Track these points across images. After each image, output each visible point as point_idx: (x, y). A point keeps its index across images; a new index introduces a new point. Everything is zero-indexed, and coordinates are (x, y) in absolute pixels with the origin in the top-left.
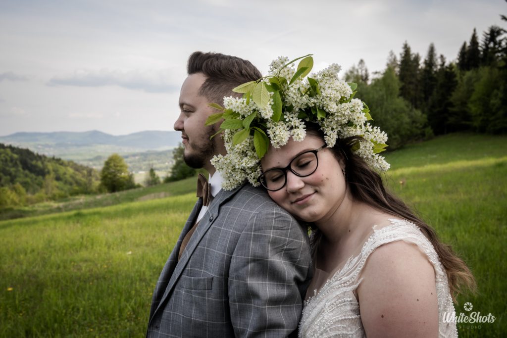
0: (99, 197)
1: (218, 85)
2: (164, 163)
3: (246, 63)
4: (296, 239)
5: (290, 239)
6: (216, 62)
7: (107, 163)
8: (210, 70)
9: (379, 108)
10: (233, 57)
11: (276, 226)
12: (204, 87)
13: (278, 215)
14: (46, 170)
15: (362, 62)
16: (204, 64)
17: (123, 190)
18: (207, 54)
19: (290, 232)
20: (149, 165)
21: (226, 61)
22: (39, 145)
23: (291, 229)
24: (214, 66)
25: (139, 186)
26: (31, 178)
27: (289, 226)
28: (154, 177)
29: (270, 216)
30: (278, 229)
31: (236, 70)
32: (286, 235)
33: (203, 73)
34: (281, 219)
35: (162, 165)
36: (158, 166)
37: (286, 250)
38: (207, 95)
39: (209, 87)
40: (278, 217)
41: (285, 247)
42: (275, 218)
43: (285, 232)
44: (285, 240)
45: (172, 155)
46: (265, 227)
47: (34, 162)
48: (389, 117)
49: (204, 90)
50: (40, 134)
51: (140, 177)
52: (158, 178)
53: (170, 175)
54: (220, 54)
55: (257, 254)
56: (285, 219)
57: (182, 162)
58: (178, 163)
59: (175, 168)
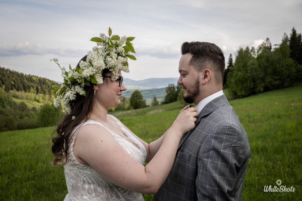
0: (129, 112)
1: (199, 59)
2: (160, 94)
3: (213, 45)
4: (239, 141)
5: (236, 141)
6: (197, 47)
7: (133, 95)
8: (194, 51)
9: (278, 64)
10: (205, 43)
11: (228, 133)
12: (191, 61)
13: (229, 128)
15: (268, 39)
16: (190, 49)
17: (141, 108)
18: (191, 43)
19: (236, 137)
20: (153, 95)
21: (202, 45)
23: (236, 135)
24: (196, 49)
25: (148, 106)
27: (236, 134)
28: (156, 102)
29: (225, 128)
30: (229, 134)
31: (208, 50)
32: (233, 139)
33: (190, 53)
34: (231, 129)
36: (158, 96)
37: (233, 147)
38: (193, 65)
39: (194, 61)
40: (230, 129)
41: (233, 145)
42: (228, 129)
43: (233, 137)
44: (233, 141)
45: (165, 91)
46: (222, 133)
48: (284, 69)
49: (191, 62)
51: (149, 101)
52: (158, 102)
53: (164, 101)
54: (198, 42)
55: (215, 146)
56: (233, 130)
57: (170, 94)
58: (168, 95)
59: (166, 97)
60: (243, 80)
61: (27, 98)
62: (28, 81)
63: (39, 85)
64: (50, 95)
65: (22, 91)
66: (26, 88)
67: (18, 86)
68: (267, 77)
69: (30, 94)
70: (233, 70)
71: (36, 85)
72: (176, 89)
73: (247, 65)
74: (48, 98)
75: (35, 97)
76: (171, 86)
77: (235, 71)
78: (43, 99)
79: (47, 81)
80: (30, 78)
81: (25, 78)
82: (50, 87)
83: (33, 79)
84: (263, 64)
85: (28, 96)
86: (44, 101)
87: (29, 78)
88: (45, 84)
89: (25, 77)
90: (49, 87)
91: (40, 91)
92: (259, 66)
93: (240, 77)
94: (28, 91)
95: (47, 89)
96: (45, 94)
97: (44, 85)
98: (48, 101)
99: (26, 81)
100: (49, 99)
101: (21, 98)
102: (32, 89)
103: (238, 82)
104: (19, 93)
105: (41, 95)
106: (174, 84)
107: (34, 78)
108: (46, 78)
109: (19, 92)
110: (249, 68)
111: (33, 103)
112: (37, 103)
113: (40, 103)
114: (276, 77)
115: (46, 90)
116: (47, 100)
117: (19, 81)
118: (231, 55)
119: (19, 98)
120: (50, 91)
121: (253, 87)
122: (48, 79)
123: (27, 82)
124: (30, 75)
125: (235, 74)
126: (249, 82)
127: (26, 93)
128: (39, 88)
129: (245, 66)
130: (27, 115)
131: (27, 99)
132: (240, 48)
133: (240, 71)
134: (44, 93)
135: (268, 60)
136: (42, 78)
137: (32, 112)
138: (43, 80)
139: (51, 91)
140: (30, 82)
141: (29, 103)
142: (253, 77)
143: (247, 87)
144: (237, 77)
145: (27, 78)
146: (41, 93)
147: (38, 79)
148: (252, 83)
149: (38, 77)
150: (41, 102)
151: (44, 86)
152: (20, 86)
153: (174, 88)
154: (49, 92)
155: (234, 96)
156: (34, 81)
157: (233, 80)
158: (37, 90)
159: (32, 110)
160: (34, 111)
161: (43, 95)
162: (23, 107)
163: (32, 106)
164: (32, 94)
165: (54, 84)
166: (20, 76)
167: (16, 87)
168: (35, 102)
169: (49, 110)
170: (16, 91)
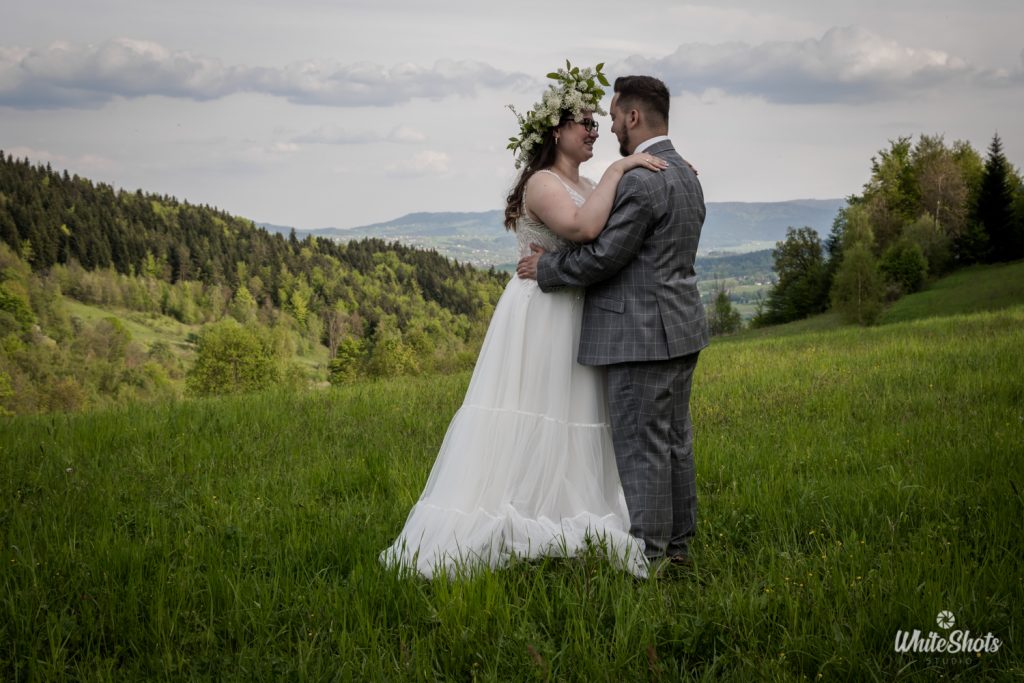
2: (752, 283)
14: (476, 301)
20: (715, 287)
22: (458, 242)
26: (442, 319)
28: (726, 315)
35: (748, 289)
36: (738, 290)
45: (772, 262)
47: (448, 282)
50: (460, 217)
52: (737, 316)
53: (765, 310)
57: (796, 278)
58: (787, 281)
59: (778, 293)
61: (129, 302)
62: (134, 221)
63: (183, 238)
64: (232, 288)
65: (108, 266)
66: (125, 257)
67: (91, 243)
69: (143, 282)
71: (170, 239)
72: (826, 256)
74: (223, 301)
75: (166, 297)
76: (801, 242)
78: (198, 303)
79: (217, 221)
80: (141, 209)
81: (119, 210)
82: (232, 251)
83: (154, 214)
85: (131, 289)
86: (204, 313)
87: (137, 208)
88: (207, 233)
89: (119, 202)
91: (183, 271)
94: (131, 267)
95: (217, 260)
96: (206, 283)
97: (206, 241)
98: (223, 315)
99: (124, 224)
100: (227, 302)
101: (104, 302)
102: (151, 257)
104: (92, 279)
105: (190, 286)
106: (814, 228)
107: (157, 207)
109: (92, 273)
111: (157, 323)
112: (175, 325)
113: (188, 323)
115: (215, 264)
116: (217, 309)
117: (94, 222)
119: (94, 302)
120: (230, 269)
122: (220, 210)
123: (129, 226)
124: (139, 192)
127: (124, 276)
128: (184, 252)
130: (126, 378)
131: (127, 306)
134: (206, 277)
136: (194, 207)
137: (154, 364)
138: (197, 217)
139: (235, 270)
140: (141, 225)
141: (138, 321)
145: (126, 209)
146: (189, 277)
147: (177, 211)
149: (175, 203)
150: (193, 318)
151: (202, 246)
152: (100, 244)
153: (814, 250)
154: (225, 272)
156: (160, 220)
158: (174, 261)
159: (151, 353)
160: (160, 360)
161: (199, 285)
162: (112, 344)
163: (152, 340)
164: (150, 284)
165: (248, 237)
166: (99, 198)
167: (83, 248)
168: (166, 318)
169: (237, 346)
170: (81, 269)
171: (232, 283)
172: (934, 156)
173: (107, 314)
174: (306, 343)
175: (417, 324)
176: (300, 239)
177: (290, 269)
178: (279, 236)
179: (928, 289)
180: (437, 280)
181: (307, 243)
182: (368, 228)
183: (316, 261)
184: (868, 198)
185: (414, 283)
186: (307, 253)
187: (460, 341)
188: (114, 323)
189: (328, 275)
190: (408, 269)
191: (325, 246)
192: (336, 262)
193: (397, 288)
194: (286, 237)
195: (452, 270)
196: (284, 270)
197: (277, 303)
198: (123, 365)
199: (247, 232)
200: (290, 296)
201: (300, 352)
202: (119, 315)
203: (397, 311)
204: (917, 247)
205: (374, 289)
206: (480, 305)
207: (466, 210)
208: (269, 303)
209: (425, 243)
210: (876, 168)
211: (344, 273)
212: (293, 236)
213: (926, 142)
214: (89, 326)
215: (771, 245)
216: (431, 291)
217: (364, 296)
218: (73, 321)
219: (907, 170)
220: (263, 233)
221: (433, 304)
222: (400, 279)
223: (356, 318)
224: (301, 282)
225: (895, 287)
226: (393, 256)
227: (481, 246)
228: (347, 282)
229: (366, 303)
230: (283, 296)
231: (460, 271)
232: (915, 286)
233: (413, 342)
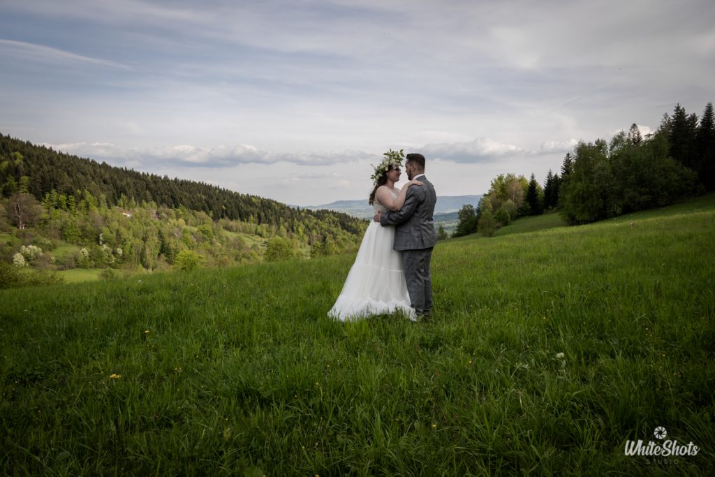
2: (451, 223)
9: (647, 168)
15: (634, 126)
20: (439, 224)
22: (353, 210)
26: (348, 236)
28: (443, 234)
35: (450, 225)
36: (447, 225)
45: (458, 216)
47: (350, 224)
48: (656, 176)
50: (353, 202)
52: (446, 234)
53: (456, 232)
57: (466, 221)
58: (463, 222)
59: (460, 227)
60: (585, 195)
61: (245, 231)
62: (246, 204)
63: (262, 210)
64: (278, 226)
65: (238, 219)
66: (243, 216)
67: (232, 211)
68: (627, 190)
69: (249, 224)
70: (569, 180)
71: (258, 210)
73: (593, 171)
74: (275, 230)
75: (257, 229)
76: (467, 209)
77: (571, 181)
78: (267, 231)
79: (274, 204)
80: (248, 200)
81: (241, 201)
82: (278, 214)
83: (253, 202)
84: (620, 169)
85: (245, 227)
86: (269, 234)
88: (270, 208)
89: (241, 198)
90: (276, 214)
91: (263, 220)
92: (614, 172)
93: (580, 191)
94: (245, 220)
96: (270, 225)
97: (270, 211)
98: (275, 235)
99: (243, 205)
100: (277, 231)
101: (236, 231)
102: (252, 216)
103: (577, 199)
104: (232, 223)
105: (265, 225)
106: (472, 204)
107: (254, 200)
108: (272, 199)
110: (595, 176)
111: (254, 238)
112: (259, 238)
113: (264, 237)
114: (643, 190)
115: (273, 218)
116: (273, 233)
117: (233, 205)
118: (568, 155)
119: (233, 231)
121: (602, 208)
122: (274, 200)
124: (248, 195)
125: (571, 186)
126: (595, 197)
127: (243, 222)
128: (262, 214)
129: (588, 172)
130: (244, 256)
132: (579, 143)
133: (580, 180)
134: (270, 222)
135: (628, 162)
136: (266, 199)
137: (253, 251)
138: (267, 203)
139: (279, 220)
140: (248, 206)
141: (248, 237)
142: (602, 190)
143: (593, 206)
144: (575, 192)
145: (243, 200)
146: (264, 223)
147: (260, 201)
148: (601, 199)
149: (259, 198)
150: (266, 236)
151: (268, 212)
152: (235, 212)
153: (472, 212)
154: (276, 221)
155: (571, 222)
156: (255, 204)
157: (568, 196)
158: (259, 217)
159: (252, 248)
160: (255, 250)
161: (268, 225)
162: (239, 245)
163: (252, 243)
164: (252, 225)
165: (283, 209)
166: (235, 197)
167: (229, 213)
168: (257, 236)
169: (280, 245)
170: (229, 220)
171: (278, 224)
172: (512, 180)
173: (237, 235)
174: (303, 244)
175: (340, 237)
176: (300, 210)
177: (297, 219)
178: (294, 209)
179: (510, 225)
180: (346, 223)
181: (303, 211)
182: (323, 206)
183: (306, 217)
184: (490, 194)
185: (339, 224)
186: (303, 214)
187: (354, 243)
188: (240, 238)
189: (310, 221)
190: (336, 219)
191: (309, 212)
192: (312, 217)
193: (333, 225)
194: (296, 209)
195: (351, 220)
196: (295, 220)
197: (293, 231)
198: (242, 252)
199: (283, 207)
200: (297, 229)
201: (301, 247)
202: (241, 235)
203: (333, 233)
204: (506, 210)
205: (325, 226)
206: (360, 231)
207: (356, 200)
208: (290, 231)
209: (342, 210)
210: (492, 184)
211: (315, 221)
212: (298, 208)
213: (509, 176)
214: (231, 239)
215: (457, 210)
216: (344, 227)
217: (322, 228)
218: (226, 237)
219: (503, 185)
220: (288, 207)
221: (345, 231)
222: (334, 223)
223: (319, 236)
224: (301, 224)
225: (499, 224)
226: (331, 215)
227: (360, 211)
228: (316, 224)
229: (322, 231)
230: (295, 228)
231: (354, 220)
232: (506, 224)
233: (338, 243)
